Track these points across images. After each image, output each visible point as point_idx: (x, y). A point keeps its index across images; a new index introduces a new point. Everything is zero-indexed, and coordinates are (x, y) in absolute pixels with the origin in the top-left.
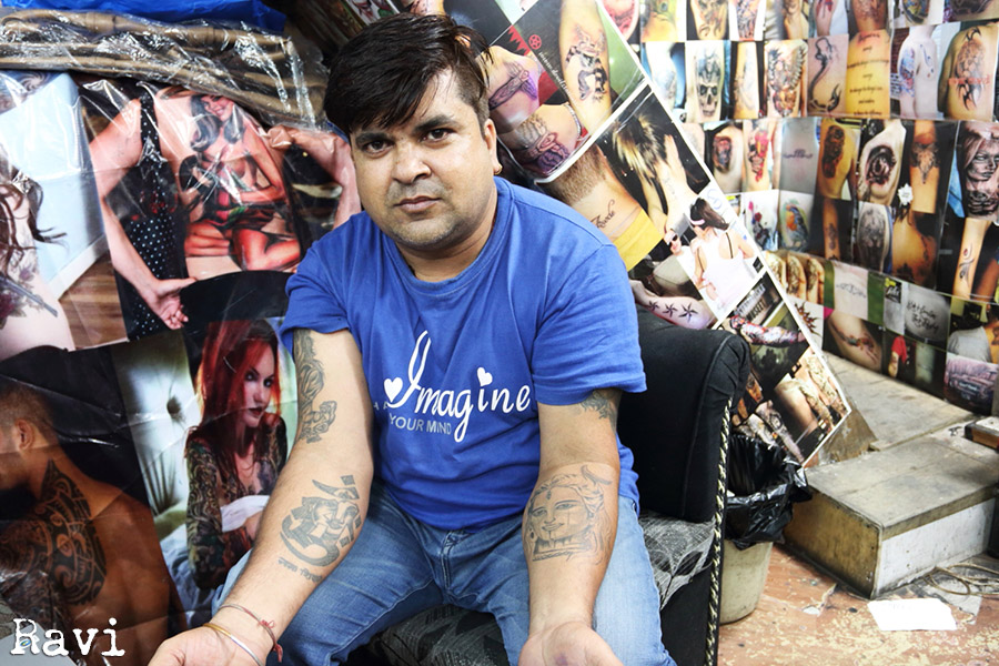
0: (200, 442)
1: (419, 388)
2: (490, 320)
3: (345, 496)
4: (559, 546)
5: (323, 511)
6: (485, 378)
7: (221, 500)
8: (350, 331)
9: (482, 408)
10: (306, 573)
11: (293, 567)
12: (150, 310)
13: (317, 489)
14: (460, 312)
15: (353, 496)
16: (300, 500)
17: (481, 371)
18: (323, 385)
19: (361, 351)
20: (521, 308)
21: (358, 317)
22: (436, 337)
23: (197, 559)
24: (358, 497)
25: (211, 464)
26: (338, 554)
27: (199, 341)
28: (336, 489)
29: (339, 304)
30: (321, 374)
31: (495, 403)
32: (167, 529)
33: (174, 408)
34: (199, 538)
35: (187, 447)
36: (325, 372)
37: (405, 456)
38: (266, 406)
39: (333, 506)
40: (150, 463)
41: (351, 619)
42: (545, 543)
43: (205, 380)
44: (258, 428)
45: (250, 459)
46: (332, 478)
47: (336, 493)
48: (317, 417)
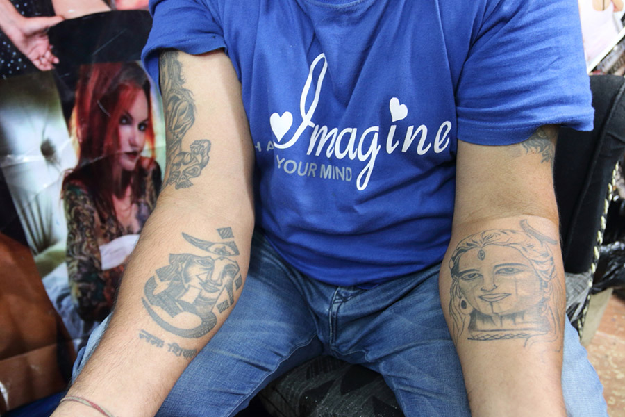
0: (77, 184)
1: (312, 125)
2: (409, 35)
3: (222, 252)
4: (508, 324)
5: (196, 271)
6: (398, 110)
7: (100, 240)
8: (227, 54)
9: (390, 149)
10: (175, 348)
11: (158, 342)
12: (15, 48)
13: (188, 244)
14: (368, 26)
15: (232, 252)
16: (167, 258)
17: (394, 102)
18: (194, 120)
19: (240, 80)
20: (452, 17)
21: (237, 36)
22: (335, 60)
23: (79, 294)
24: (237, 253)
25: (88, 205)
26: (215, 322)
27: (72, 84)
28: (212, 244)
29: (213, 19)
30: (191, 107)
31: (408, 142)
32: (48, 268)
33: (48, 151)
34: (80, 276)
35: (64, 188)
36: (196, 103)
37: (293, 205)
38: (141, 150)
39: (208, 264)
40: (25, 205)
41: (232, 390)
42: (487, 318)
43: (80, 123)
44: (134, 172)
45: (127, 200)
46: (206, 232)
47: (212, 249)
48: (187, 159)
